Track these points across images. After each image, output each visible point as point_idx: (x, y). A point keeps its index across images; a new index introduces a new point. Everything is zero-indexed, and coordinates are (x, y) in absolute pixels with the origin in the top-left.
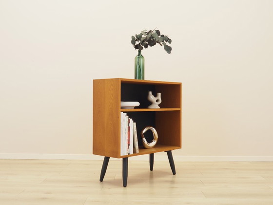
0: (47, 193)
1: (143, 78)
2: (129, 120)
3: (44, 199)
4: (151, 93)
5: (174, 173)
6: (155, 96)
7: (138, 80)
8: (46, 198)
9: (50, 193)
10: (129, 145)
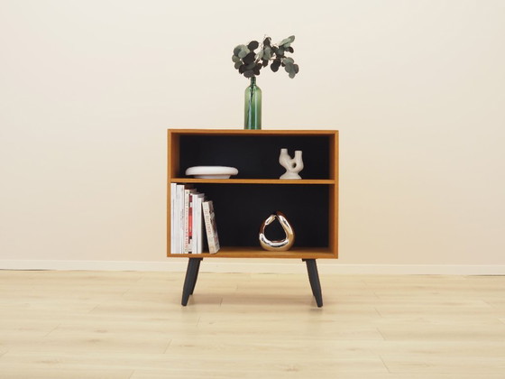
0: (99, 331)
1: (259, 127)
2: (191, 197)
3: (93, 341)
4: (284, 151)
5: (320, 303)
6: (292, 156)
7: (250, 131)
8: (98, 341)
9: (105, 331)
10: (190, 237)
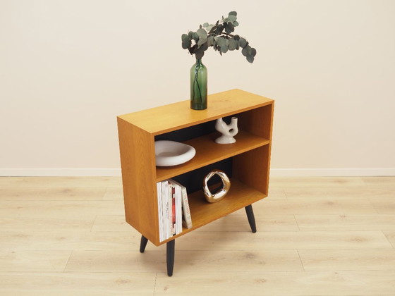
2: (173, 188)
10: (174, 223)
